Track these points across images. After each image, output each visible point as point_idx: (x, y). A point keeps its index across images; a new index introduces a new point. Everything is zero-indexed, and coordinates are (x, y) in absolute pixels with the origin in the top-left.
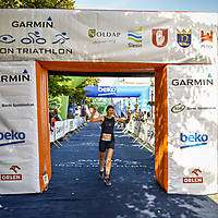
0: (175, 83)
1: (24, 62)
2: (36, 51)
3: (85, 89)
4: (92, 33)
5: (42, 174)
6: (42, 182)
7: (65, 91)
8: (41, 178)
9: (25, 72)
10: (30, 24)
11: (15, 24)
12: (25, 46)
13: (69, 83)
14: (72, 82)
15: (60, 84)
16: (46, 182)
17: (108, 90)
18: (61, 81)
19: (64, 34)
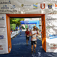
2: (6, 11)
3: (20, 22)
5: (9, 48)
7: (14, 23)
8: (9, 49)
10: (4, 3)
12: (3, 10)
13: (16, 20)
15: (13, 21)
18: (13, 20)
19: (14, 6)
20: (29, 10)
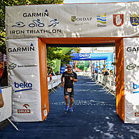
0: (129, 50)
1: (31, 39)
2: (38, 32)
3: (71, 55)
4: (74, 19)
5: (43, 109)
6: (43, 115)
7: (58, 57)
8: (42, 112)
9: (32, 45)
10: (34, 14)
11: (25, 15)
12: (31, 29)
13: (61, 52)
14: (63, 51)
15: (55, 52)
16: (46, 115)
17: (86, 55)
18: (56, 50)
19: (56, 20)
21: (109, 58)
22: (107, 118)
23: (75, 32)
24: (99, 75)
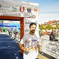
20: (7, 11)
21: (18, 26)
22: (16, 54)
23: (1, 13)
24: (12, 34)
